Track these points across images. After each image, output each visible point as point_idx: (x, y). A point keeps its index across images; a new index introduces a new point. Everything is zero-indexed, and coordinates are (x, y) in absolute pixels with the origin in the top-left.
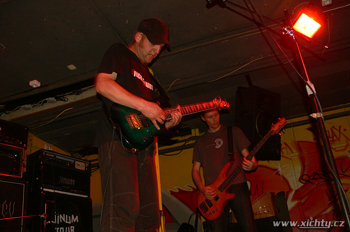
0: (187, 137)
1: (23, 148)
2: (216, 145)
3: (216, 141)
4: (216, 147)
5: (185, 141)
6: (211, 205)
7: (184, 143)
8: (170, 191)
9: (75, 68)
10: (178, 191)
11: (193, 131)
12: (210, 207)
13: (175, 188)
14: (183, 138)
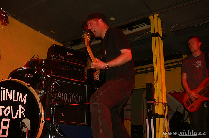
0: (180, 60)
1: (85, 65)
2: (196, 65)
3: (196, 62)
4: (196, 66)
5: (178, 62)
6: (192, 103)
7: (178, 63)
8: (168, 92)
9: (115, 19)
10: (173, 92)
11: (183, 56)
12: (191, 103)
13: (172, 90)
14: (177, 60)
